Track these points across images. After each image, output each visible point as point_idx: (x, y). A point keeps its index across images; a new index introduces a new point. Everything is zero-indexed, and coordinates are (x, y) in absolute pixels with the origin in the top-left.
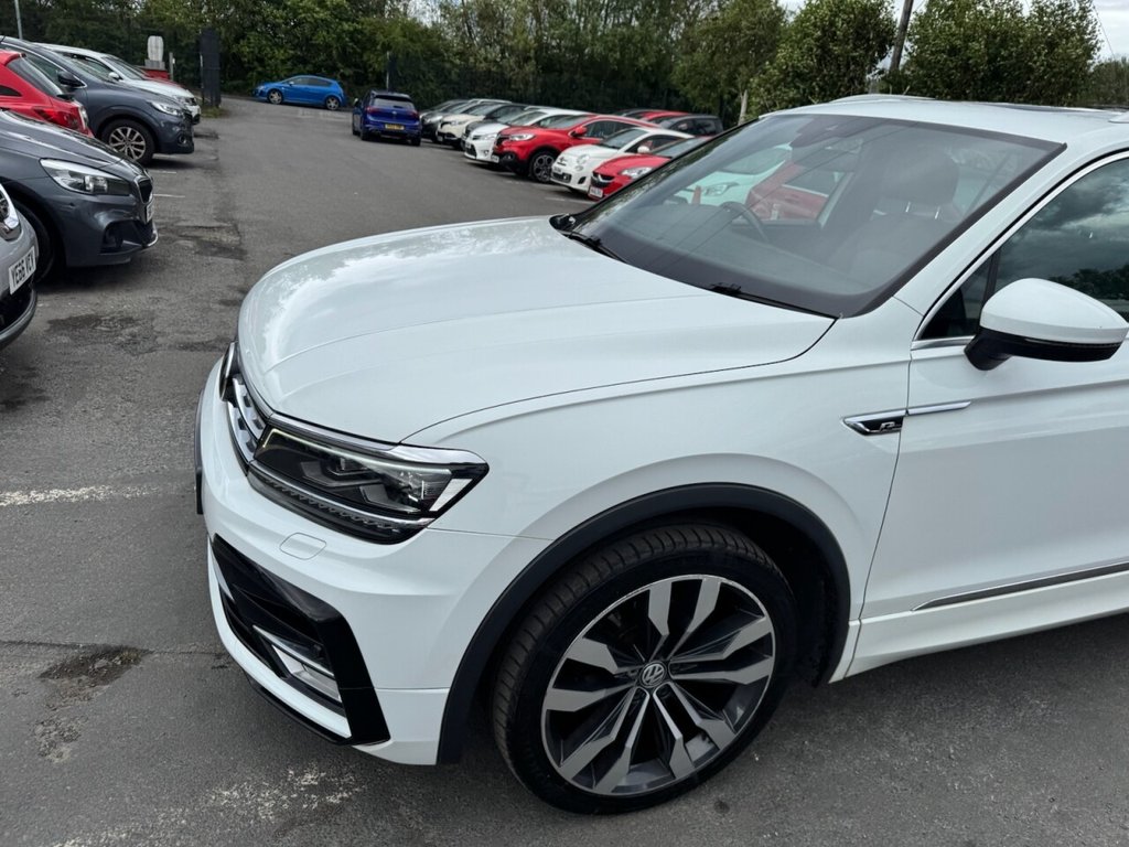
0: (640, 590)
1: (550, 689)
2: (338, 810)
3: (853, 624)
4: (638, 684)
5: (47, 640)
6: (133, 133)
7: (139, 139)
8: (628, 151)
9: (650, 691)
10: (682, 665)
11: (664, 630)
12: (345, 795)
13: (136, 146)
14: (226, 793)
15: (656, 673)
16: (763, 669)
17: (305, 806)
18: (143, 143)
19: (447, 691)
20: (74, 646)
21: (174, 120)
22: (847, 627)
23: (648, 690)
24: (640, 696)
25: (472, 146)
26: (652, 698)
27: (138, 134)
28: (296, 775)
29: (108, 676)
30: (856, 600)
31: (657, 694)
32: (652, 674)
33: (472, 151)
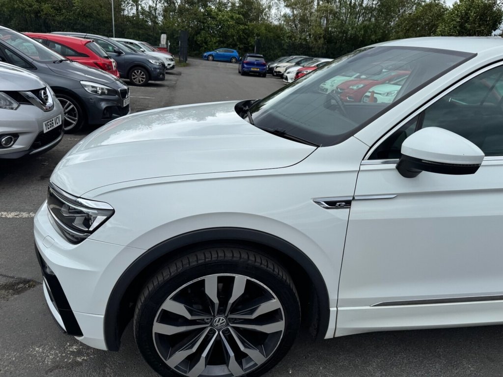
0: (200, 279)
1: (156, 323)
2: (80, 364)
3: (333, 309)
4: (211, 325)
5: (4, 274)
6: (141, 72)
7: (143, 75)
8: (355, 78)
10: (236, 319)
12: (85, 358)
13: (142, 78)
14: (37, 349)
15: (221, 322)
16: (278, 326)
17: (66, 360)
18: (144, 76)
19: (103, 316)
20: (13, 277)
21: (157, 67)
22: (329, 311)
23: (217, 329)
24: (212, 332)
25: (287, 76)
26: (219, 333)
27: (143, 73)
28: (69, 346)
29: (18, 292)
31: (222, 332)
32: (219, 322)
33: (286, 79)
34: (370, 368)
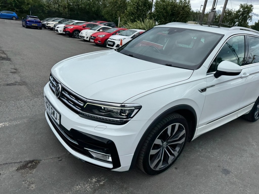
0: (167, 128)
1: (151, 150)
2: (103, 185)
3: (197, 129)
8: (97, 31)
9: (164, 148)
10: (170, 142)
11: (170, 135)
12: (104, 182)
14: (77, 187)
15: (166, 144)
16: (183, 140)
17: (96, 186)
19: (134, 154)
22: (196, 129)
24: (163, 150)
25: (57, 29)
26: (165, 149)
28: (91, 180)
29: (33, 167)
30: (197, 124)
33: (57, 31)
34: (197, 149)
